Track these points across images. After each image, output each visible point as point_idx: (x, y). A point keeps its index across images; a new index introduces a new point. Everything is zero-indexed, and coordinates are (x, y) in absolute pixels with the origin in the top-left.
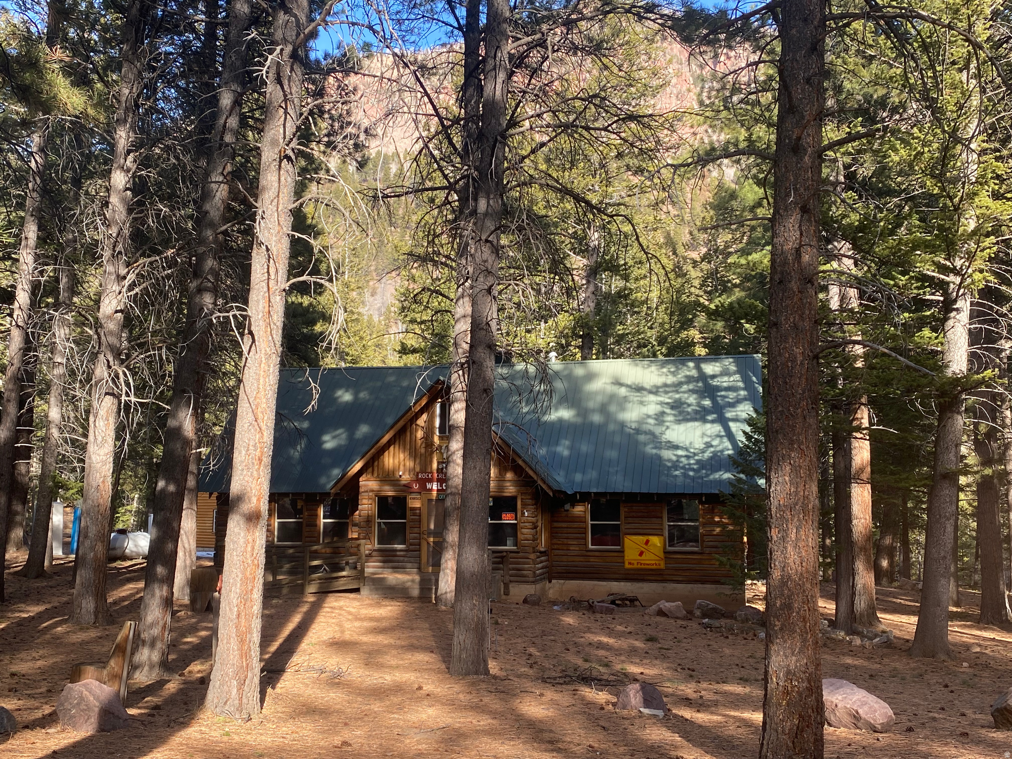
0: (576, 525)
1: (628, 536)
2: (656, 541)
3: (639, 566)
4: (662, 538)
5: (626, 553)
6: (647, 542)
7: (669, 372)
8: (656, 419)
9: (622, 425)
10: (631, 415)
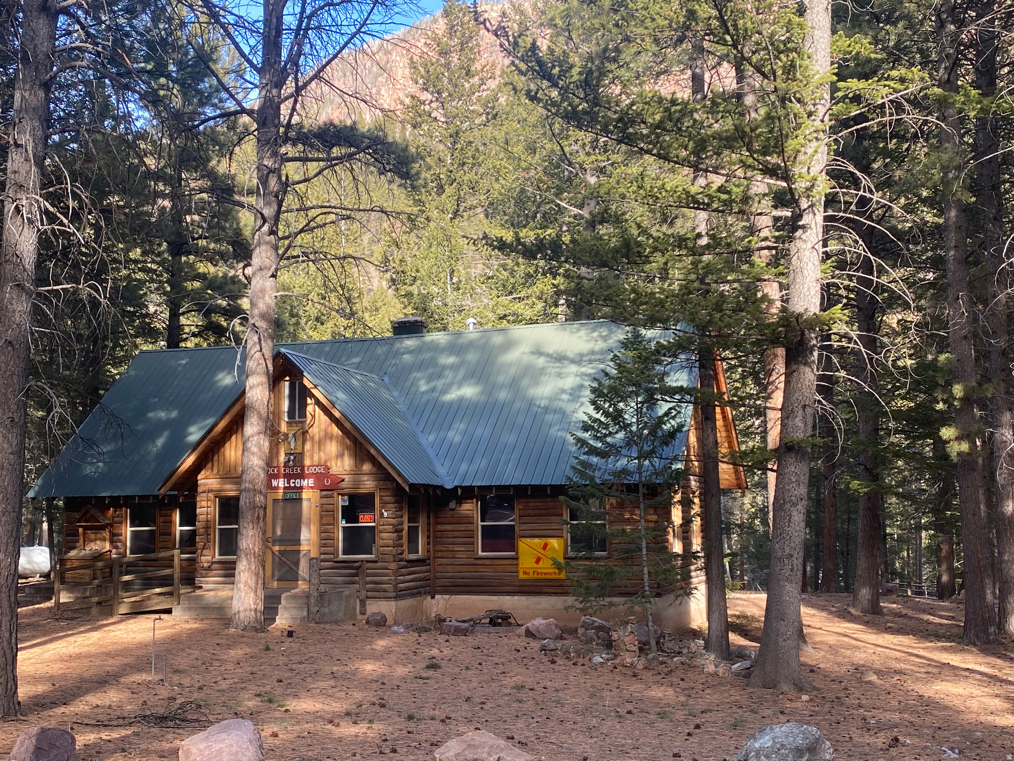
0: (462, 527)
1: (523, 540)
2: (554, 543)
3: (536, 576)
4: (562, 541)
5: (520, 560)
6: (546, 545)
7: (600, 336)
8: (571, 394)
9: (531, 403)
10: (543, 391)
